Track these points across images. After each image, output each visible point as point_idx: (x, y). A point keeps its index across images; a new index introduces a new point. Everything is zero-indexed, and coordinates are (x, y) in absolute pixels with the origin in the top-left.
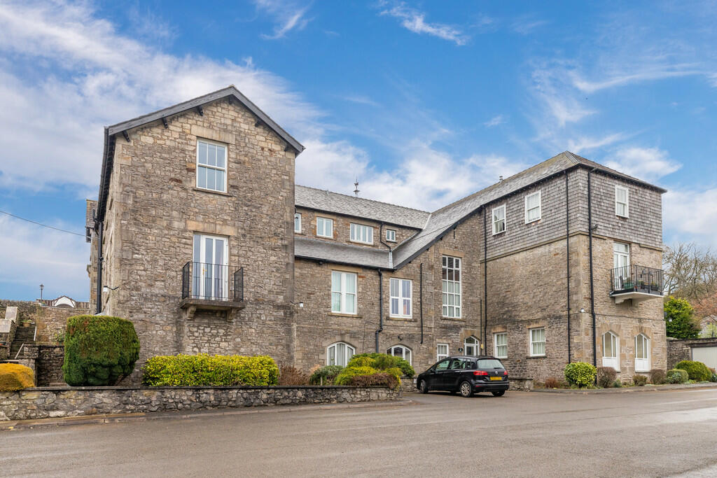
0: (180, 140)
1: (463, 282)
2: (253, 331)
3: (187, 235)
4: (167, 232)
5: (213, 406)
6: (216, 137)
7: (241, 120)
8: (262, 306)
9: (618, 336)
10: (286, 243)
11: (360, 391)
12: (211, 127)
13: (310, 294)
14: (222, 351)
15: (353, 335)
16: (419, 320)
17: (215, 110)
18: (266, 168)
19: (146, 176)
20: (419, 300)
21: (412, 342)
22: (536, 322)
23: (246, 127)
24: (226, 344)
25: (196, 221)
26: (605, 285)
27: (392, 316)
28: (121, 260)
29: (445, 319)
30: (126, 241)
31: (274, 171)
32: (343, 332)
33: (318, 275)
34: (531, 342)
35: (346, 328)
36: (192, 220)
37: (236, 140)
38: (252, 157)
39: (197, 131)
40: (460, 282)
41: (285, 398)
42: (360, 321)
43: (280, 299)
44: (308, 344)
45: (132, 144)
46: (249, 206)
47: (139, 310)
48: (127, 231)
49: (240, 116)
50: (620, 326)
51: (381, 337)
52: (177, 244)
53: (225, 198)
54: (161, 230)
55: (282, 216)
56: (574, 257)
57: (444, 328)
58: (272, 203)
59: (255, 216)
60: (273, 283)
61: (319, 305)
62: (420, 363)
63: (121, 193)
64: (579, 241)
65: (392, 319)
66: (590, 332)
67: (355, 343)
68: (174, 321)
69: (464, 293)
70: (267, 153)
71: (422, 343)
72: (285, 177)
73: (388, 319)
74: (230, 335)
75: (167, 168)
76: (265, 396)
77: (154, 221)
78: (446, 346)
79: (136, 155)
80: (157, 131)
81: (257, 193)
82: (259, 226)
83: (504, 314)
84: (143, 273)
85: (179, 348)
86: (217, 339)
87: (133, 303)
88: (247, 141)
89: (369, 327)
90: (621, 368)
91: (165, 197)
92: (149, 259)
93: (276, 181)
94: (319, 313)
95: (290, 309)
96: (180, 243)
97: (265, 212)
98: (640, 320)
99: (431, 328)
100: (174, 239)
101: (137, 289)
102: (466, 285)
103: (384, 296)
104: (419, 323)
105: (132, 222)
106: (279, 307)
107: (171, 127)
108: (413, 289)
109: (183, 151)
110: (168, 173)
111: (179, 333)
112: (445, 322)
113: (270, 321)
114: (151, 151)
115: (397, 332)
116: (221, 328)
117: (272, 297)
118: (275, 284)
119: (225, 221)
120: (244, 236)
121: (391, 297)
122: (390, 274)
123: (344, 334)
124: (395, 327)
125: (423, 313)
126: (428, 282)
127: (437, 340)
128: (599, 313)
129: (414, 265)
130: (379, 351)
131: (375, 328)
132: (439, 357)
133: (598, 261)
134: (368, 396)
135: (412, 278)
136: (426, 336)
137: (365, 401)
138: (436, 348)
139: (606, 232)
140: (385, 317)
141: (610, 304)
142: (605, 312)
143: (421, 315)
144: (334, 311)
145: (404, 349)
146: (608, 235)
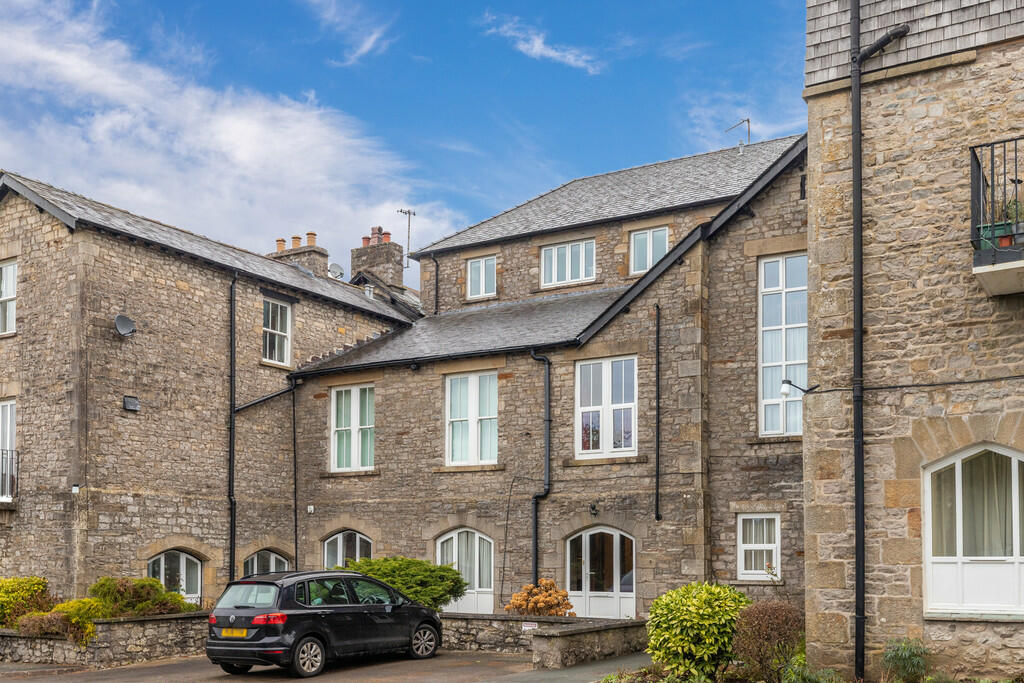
2: (33, 538)
8: (41, 498)
10: (71, 387)
12: (1, 242)
13: (402, 434)
14: (3, 570)
15: (484, 512)
16: (653, 457)
20: (654, 404)
21: (634, 516)
24: (7, 561)
27: (581, 455)
29: (765, 442)
31: (60, 274)
32: (463, 506)
33: (415, 393)
35: (468, 497)
42: (501, 479)
43: (63, 483)
44: (397, 536)
51: (547, 509)
57: (753, 468)
58: (57, 327)
60: (56, 457)
61: (418, 453)
62: (657, 571)
65: (577, 465)
66: (847, 465)
67: (490, 527)
71: (658, 518)
72: (72, 277)
73: (568, 464)
74: (10, 547)
78: (771, 521)
88: (33, 241)
89: (521, 488)
93: (62, 289)
94: (419, 471)
95: (70, 497)
99: (692, 475)
103: (557, 411)
104: (652, 465)
106: (59, 497)
108: (640, 376)
112: (765, 452)
113: (49, 520)
115: (589, 494)
117: (55, 481)
118: (57, 460)
120: (28, 391)
121: (579, 410)
122: (573, 354)
123: (464, 511)
124: (587, 483)
125: (666, 435)
126: (683, 349)
127: (733, 505)
128: (904, 381)
129: (640, 315)
130: (541, 545)
131: (535, 489)
132: (747, 553)
133: (917, 169)
134: (51, 654)
135: (635, 348)
136: (673, 497)
137: (45, 663)
138: (733, 529)
139: (970, 28)
140: (560, 463)
141: (993, 327)
142: (959, 367)
143: (658, 443)
144: (449, 463)
145: (616, 535)
146: (982, 39)
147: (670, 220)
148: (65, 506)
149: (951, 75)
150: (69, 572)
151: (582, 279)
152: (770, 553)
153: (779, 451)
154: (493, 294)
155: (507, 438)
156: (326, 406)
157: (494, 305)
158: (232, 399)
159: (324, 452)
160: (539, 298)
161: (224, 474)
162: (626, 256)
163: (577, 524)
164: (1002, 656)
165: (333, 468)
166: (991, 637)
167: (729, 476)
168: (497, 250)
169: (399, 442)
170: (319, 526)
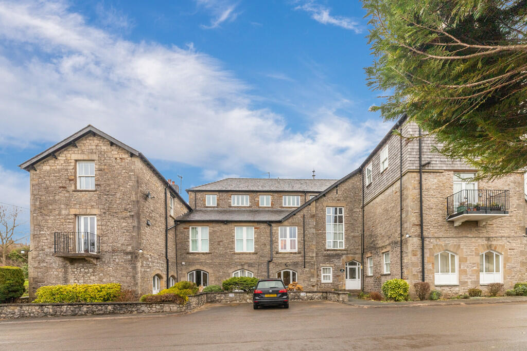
0: (65, 164)
1: (345, 224)
2: (111, 269)
3: (70, 217)
4: (58, 217)
5: (52, 315)
6: (86, 158)
7: (101, 145)
8: (116, 254)
9: (457, 254)
10: (133, 214)
11: (156, 305)
12: (83, 153)
13: (220, 242)
14: (91, 281)
15: (250, 265)
16: (303, 252)
17: (85, 142)
18: (118, 170)
19: (47, 188)
20: (303, 239)
21: (297, 267)
22: (385, 248)
23: (105, 148)
24: (94, 277)
25: (75, 208)
26: (441, 212)
27: (280, 251)
28: (34, 235)
29: (328, 250)
30: (36, 225)
31: (124, 171)
32: (243, 263)
33: (225, 230)
34: (385, 263)
35: (245, 261)
36: (73, 208)
37: (99, 157)
38: (109, 165)
39: (75, 157)
40: (343, 223)
41: (99, 310)
42: (256, 256)
43: (129, 249)
44: (219, 272)
45: (38, 172)
46: (107, 195)
47: (43, 261)
48: (37, 219)
49: (101, 142)
50: (459, 245)
51: (271, 265)
52: (64, 223)
53: (92, 192)
54: (55, 216)
55: (130, 198)
56: (405, 192)
57: (326, 256)
58: (123, 191)
59: (112, 200)
60: (124, 239)
61: (226, 248)
62: (304, 281)
63: (33, 200)
64: (409, 178)
65: (280, 253)
66: (419, 253)
67: (252, 269)
68: (63, 266)
69: (346, 231)
70: (119, 161)
71: (304, 267)
72: (132, 173)
73: (277, 253)
74: (96, 272)
75: (58, 181)
76: (85, 309)
77: (51, 212)
78: (330, 269)
79: (40, 178)
80: (51, 162)
81: (113, 186)
82: (115, 206)
83: (371, 243)
84: (46, 241)
85: (66, 281)
86: (88, 275)
87: (40, 258)
88: (106, 156)
89: (262, 259)
90: (460, 282)
91: (57, 198)
92: (49, 233)
93: (125, 177)
94: (226, 253)
95: (135, 254)
96: (66, 222)
97: (118, 197)
98: (488, 239)
99: (313, 257)
100: (63, 220)
101: (43, 250)
102: (348, 225)
103: (273, 239)
104: (303, 254)
105: (39, 214)
106: (127, 254)
107: (59, 158)
108: (298, 232)
109: (67, 170)
110: (58, 184)
111: (66, 272)
112: (328, 252)
113: (122, 262)
114: (49, 173)
115: (284, 261)
116: (90, 268)
117: (124, 248)
118: (125, 240)
119: (92, 206)
120: (105, 213)
121: (280, 239)
122: (278, 224)
123: (244, 265)
124: (283, 258)
125: (306, 247)
126: (310, 226)
127: (321, 265)
128: (430, 236)
129: (298, 216)
130: (270, 274)
131: (267, 259)
132: (324, 276)
133: (432, 192)
134: (162, 309)
135: (297, 225)
136: (308, 262)
137: (159, 312)
138: (321, 270)
139: (443, 165)
140: (275, 252)
141: (447, 227)
142: (441, 235)
143: (304, 249)
144: (237, 251)
145: (291, 272)
146: (445, 168)
147: (271, 194)
148: (132, 257)
149: (438, 174)
150: (135, 281)
151: (245, 205)
152: (329, 276)
153: (332, 252)
154: (216, 205)
155: (257, 245)
156: (189, 232)
157: (216, 209)
158: (166, 226)
159: (188, 246)
160: (231, 209)
161: (164, 250)
162: (258, 201)
163: (281, 269)
164: (450, 292)
165: (191, 251)
166: (447, 289)
167: (320, 258)
168: (217, 193)
169: (219, 244)
170: (187, 269)
